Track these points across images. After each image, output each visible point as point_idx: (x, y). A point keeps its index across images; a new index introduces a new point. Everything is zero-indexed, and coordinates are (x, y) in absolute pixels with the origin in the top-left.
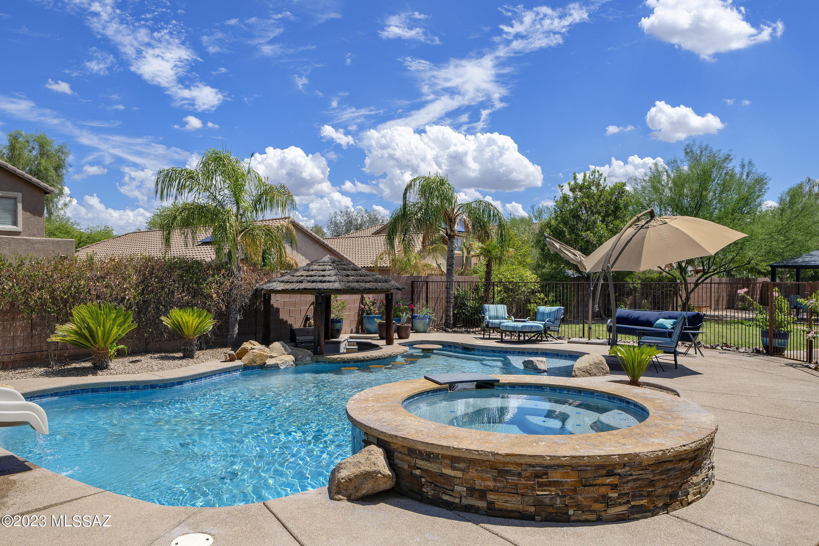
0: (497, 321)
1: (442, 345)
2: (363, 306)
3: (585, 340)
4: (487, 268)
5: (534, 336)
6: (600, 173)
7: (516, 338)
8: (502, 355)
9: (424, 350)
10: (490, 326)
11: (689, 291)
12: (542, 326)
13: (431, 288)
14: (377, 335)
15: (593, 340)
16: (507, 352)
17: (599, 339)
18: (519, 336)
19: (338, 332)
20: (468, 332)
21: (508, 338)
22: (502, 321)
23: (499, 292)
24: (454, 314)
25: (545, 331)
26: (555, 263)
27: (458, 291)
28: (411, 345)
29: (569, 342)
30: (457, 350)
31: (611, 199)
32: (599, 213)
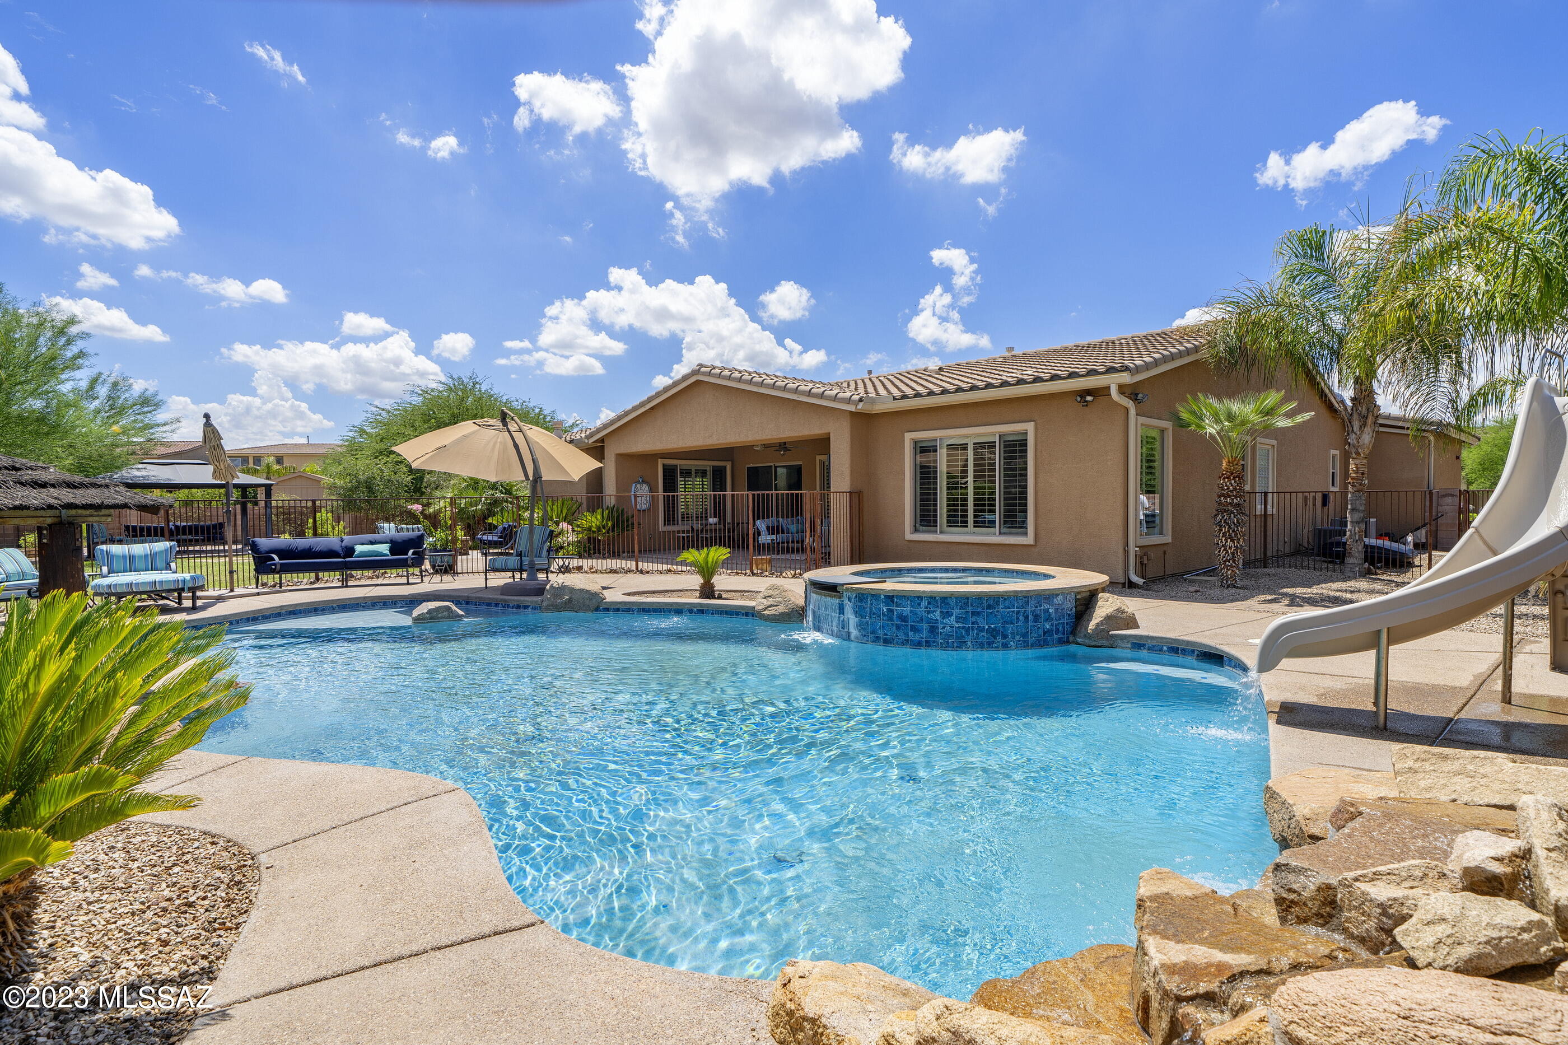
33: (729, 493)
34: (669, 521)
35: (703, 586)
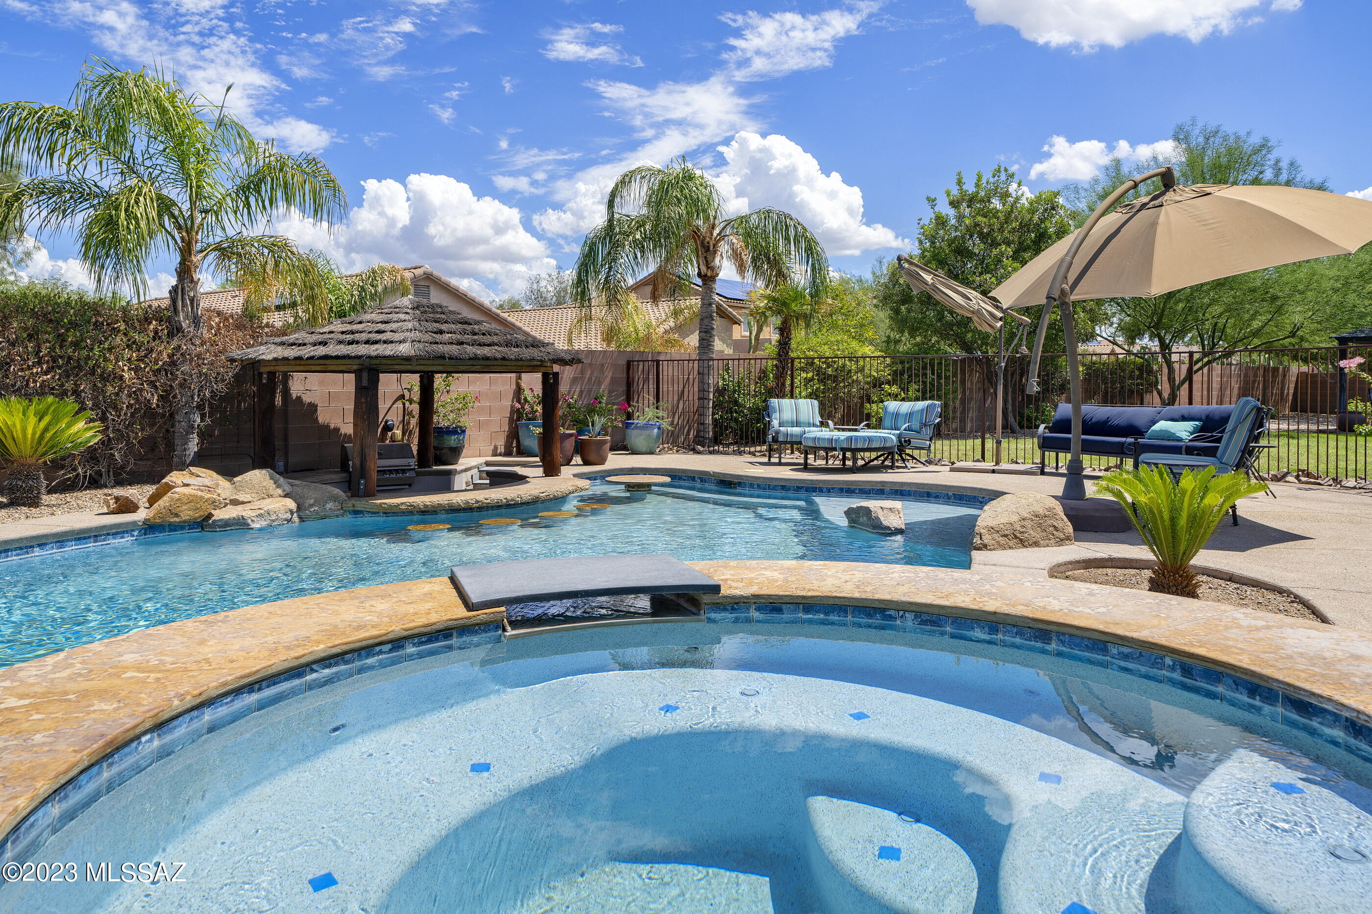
0: (796, 430)
1: (670, 476)
2: (518, 406)
3: (989, 465)
4: (782, 335)
5: (876, 459)
6: (1010, 172)
7: (837, 462)
8: (803, 495)
9: (629, 487)
10: (781, 439)
11: (1177, 383)
12: (894, 438)
13: (665, 373)
14: (537, 459)
15: (1004, 466)
16: (814, 490)
17: (1017, 463)
18: (844, 459)
19: (456, 452)
20: (740, 453)
21: (821, 463)
22: (807, 429)
23: (808, 381)
24: (715, 421)
25: (901, 448)
26: (920, 335)
27: (724, 379)
28: (603, 476)
29: (952, 470)
30: (707, 485)
31: (1031, 220)
32: (1008, 243)
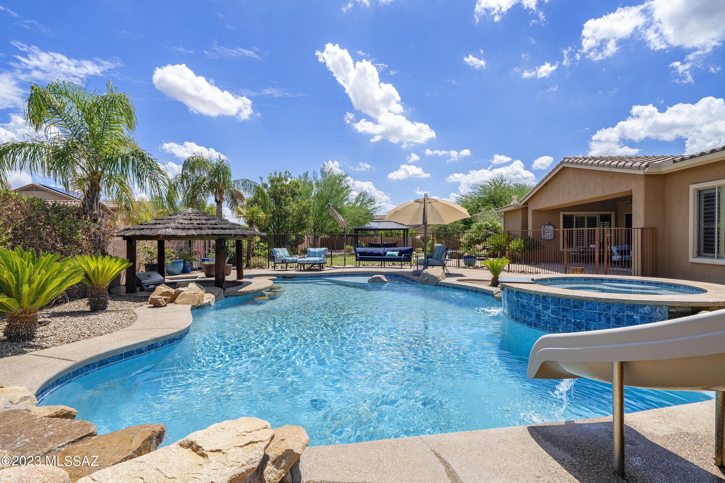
33: (586, 229)
34: (570, 246)
35: (493, 279)
